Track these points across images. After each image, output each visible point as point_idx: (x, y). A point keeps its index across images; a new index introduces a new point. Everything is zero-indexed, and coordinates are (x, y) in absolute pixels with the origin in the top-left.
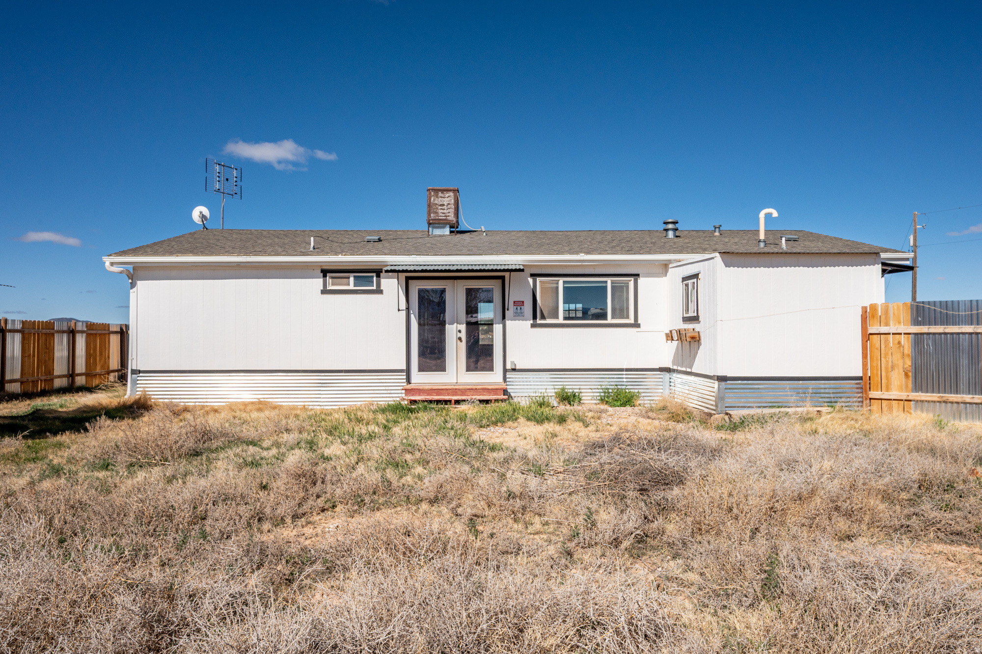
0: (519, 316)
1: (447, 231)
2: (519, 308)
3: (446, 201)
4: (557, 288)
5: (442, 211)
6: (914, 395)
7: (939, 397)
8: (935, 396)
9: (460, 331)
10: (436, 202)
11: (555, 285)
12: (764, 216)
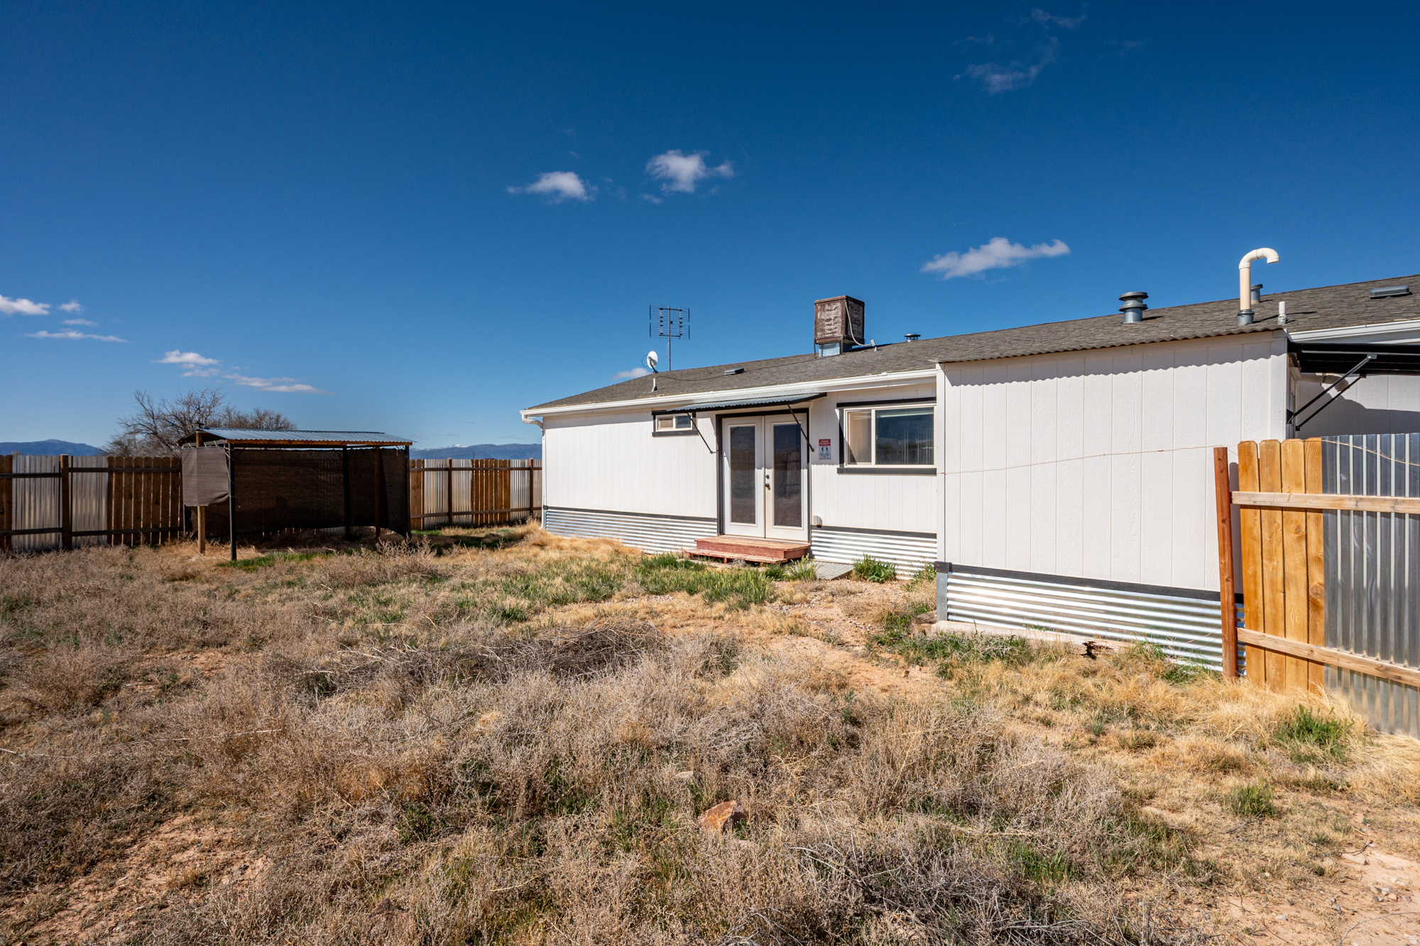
0: (825, 459)
1: (835, 351)
2: (825, 448)
3: (832, 315)
4: (870, 420)
5: (828, 327)
6: (1322, 651)
7: (1379, 668)
8: (1369, 662)
9: (768, 477)
10: (823, 317)
11: (866, 417)
12: (1247, 265)
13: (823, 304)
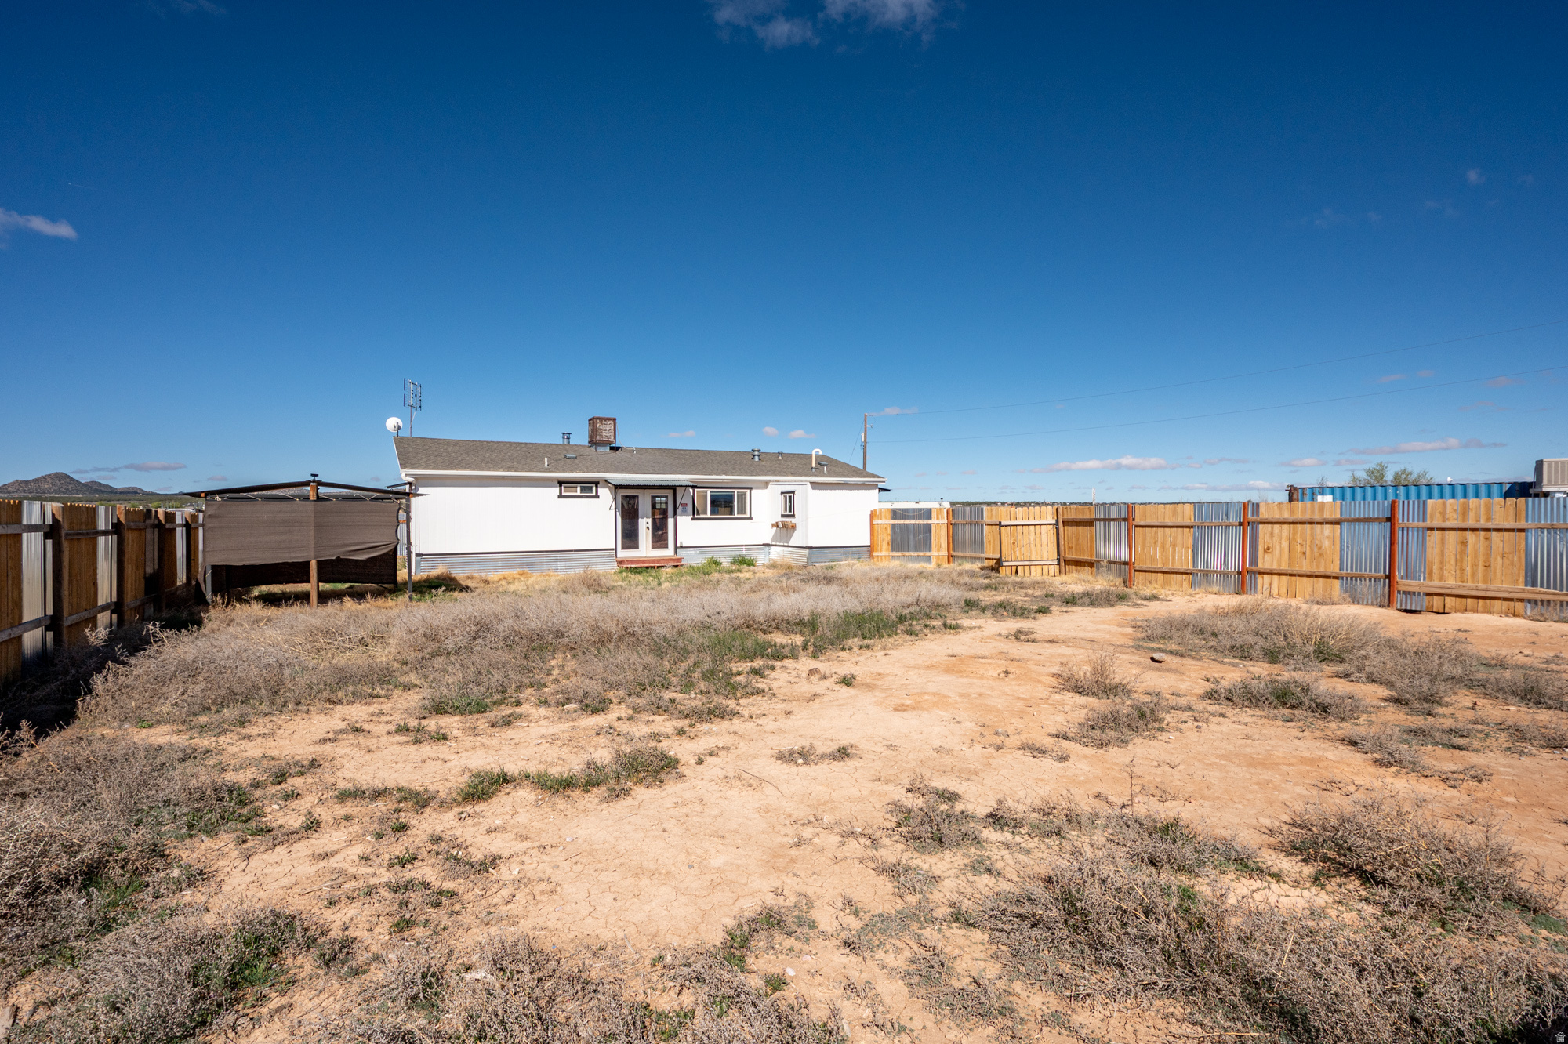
0: (684, 513)
1: (606, 448)
2: (684, 508)
6: (891, 553)
8: (900, 553)
9: (648, 523)
11: (706, 494)
13: (601, 419)
